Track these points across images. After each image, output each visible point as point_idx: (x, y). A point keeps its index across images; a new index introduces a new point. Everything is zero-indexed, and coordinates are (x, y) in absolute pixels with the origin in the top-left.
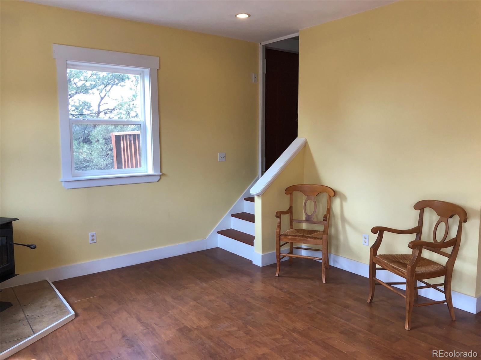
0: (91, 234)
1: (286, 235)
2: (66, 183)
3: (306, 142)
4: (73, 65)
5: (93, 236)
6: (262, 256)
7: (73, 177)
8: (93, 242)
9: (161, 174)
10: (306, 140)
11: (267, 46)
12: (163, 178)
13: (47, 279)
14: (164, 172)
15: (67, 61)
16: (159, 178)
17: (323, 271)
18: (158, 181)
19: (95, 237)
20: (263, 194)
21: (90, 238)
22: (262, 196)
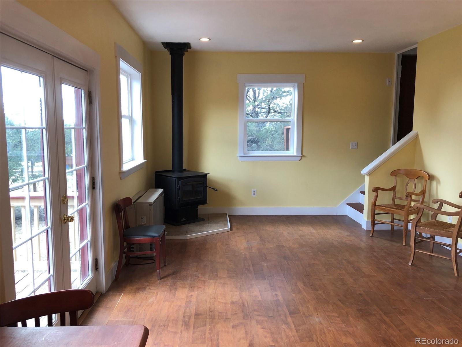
0: (253, 190)
1: (379, 206)
2: (240, 157)
3: (417, 135)
4: (249, 85)
5: (254, 192)
6: (367, 221)
7: (244, 154)
8: (254, 195)
9: (301, 155)
10: (418, 133)
11: (403, 54)
12: (303, 158)
13: (227, 213)
14: (304, 154)
15: (244, 83)
16: (300, 158)
17: (404, 236)
18: (299, 161)
19: (255, 193)
20: (370, 174)
21: (253, 193)
22: (369, 175)
